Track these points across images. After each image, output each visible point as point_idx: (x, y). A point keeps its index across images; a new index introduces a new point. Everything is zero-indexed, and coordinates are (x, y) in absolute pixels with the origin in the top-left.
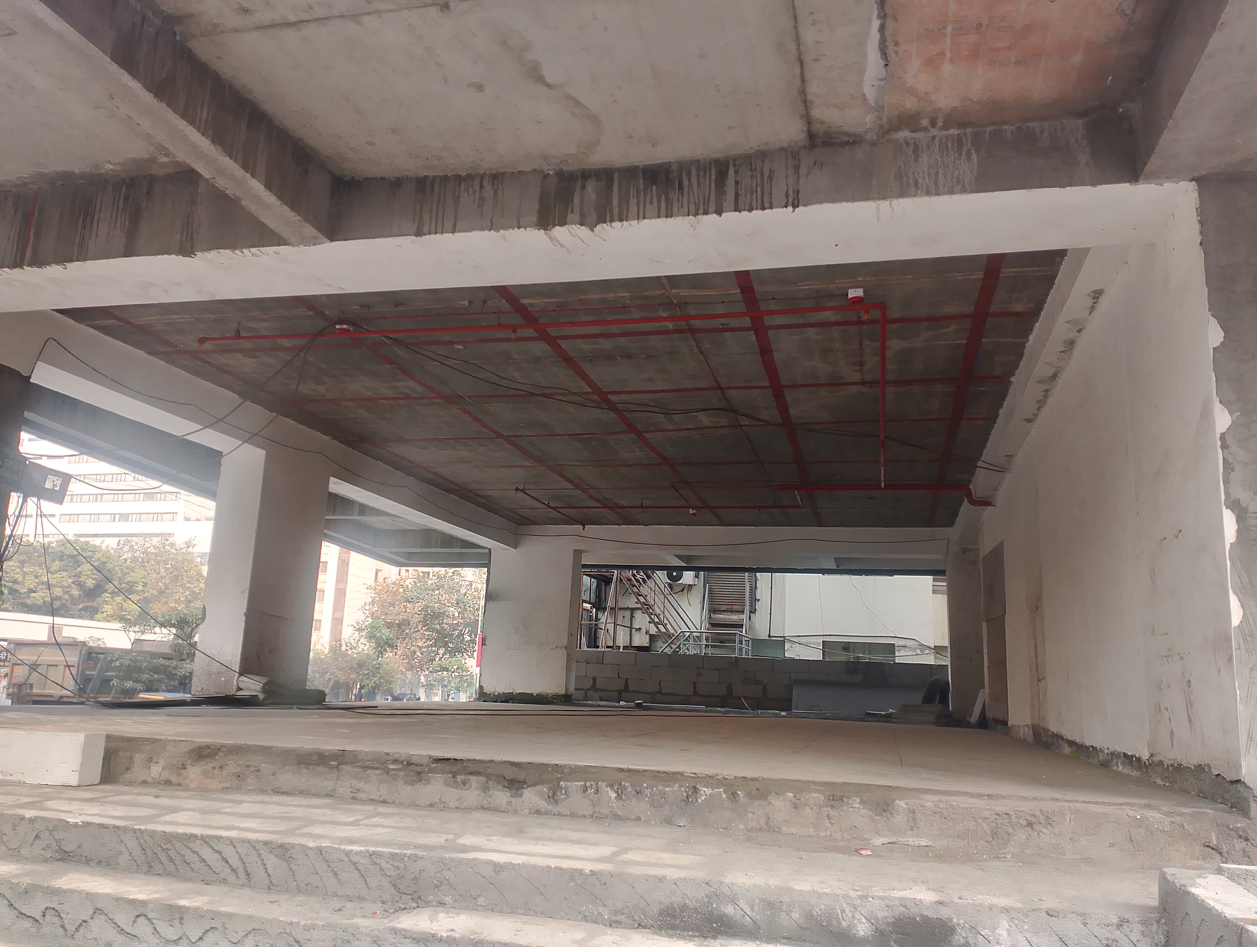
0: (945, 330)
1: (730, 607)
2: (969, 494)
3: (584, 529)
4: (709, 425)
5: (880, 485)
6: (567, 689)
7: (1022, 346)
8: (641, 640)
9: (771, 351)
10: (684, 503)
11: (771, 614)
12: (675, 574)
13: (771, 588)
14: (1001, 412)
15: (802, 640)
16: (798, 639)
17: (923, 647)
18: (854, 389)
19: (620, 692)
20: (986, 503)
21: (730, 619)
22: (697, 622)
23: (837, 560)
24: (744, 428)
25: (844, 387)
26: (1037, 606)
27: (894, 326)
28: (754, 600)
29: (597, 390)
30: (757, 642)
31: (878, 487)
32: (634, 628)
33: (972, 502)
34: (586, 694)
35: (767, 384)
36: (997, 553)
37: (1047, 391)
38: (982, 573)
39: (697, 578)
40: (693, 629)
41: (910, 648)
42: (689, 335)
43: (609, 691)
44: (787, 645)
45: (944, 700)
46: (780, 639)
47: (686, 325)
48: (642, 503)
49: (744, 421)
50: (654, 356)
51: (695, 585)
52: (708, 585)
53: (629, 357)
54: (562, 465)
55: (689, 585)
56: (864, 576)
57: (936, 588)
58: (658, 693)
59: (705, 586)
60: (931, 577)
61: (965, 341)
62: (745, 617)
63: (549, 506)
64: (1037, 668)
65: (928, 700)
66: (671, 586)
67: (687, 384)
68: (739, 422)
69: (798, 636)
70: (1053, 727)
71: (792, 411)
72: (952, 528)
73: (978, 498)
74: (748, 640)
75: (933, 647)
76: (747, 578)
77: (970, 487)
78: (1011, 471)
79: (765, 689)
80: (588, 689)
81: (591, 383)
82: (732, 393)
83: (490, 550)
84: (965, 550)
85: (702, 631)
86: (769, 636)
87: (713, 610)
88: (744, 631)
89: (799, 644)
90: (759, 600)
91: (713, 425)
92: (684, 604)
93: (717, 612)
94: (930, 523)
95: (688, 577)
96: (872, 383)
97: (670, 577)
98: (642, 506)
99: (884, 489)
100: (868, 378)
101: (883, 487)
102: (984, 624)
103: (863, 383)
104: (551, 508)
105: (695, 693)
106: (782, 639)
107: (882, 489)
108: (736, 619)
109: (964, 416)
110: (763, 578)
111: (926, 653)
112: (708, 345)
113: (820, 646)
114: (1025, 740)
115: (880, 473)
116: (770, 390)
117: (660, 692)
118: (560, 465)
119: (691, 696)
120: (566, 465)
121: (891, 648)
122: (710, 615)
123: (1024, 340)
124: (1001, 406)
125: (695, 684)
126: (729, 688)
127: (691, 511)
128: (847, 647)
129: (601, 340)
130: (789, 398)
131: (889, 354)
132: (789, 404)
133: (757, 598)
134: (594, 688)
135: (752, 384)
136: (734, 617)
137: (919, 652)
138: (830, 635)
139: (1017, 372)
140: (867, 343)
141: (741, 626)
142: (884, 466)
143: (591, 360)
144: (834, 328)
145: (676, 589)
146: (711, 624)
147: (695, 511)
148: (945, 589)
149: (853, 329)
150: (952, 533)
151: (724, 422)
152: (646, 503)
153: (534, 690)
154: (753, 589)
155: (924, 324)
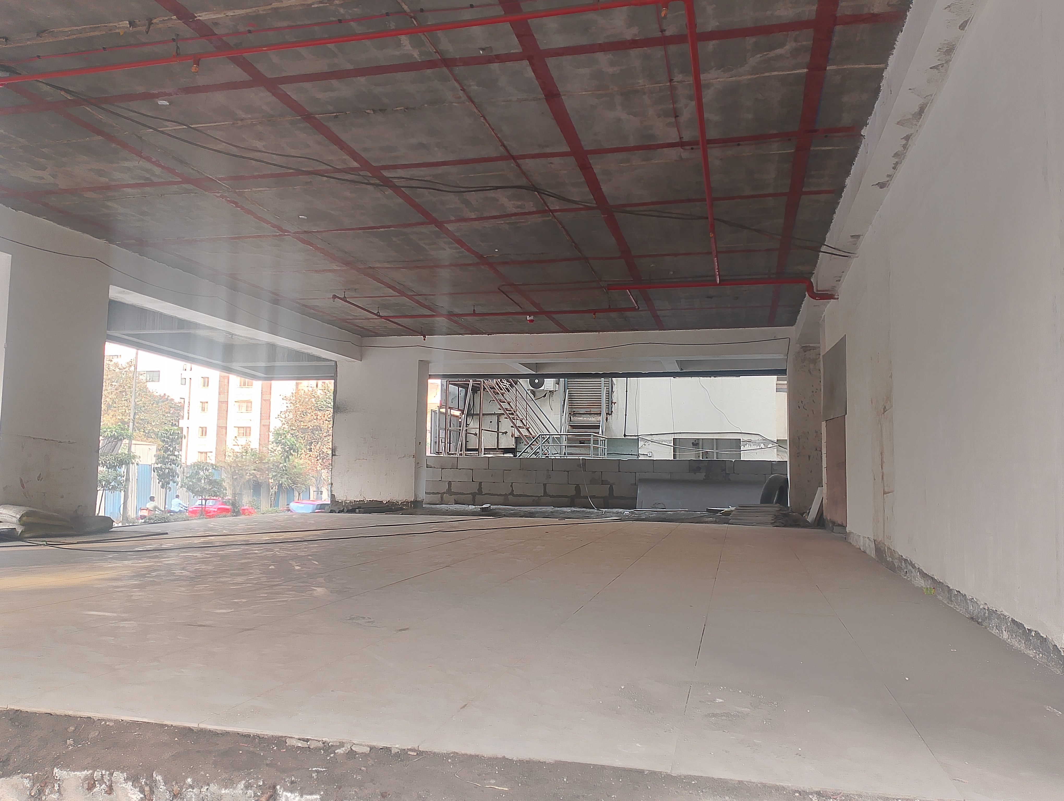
0: (779, 51)
1: (588, 410)
2: (810, 287)
3: (424, 340)
4: (515, 210)
5: (716, 280)
6: (416, 496)
7: (878, 75)
8: (507, 442)
9: (558, 95)
10: (518, 309)
11: (626, 415)
12: (537, 381)
13: (627, 391)
14: (848, 181)
15: (655, 438)
16: (651, 438)
17: (766, 441)
18: (673, 154)
19: (474, 495)
20: (828, 296)
21: (589, 421)
22: (557, 425)
23: (680, 363)
24: (556, 214)
25: (659, 150)
26: (885, 408)
27: (711, 45)
28: (610, 403)
29: (365, 165)
30: (612, 441)
31: (714, 283)
32: (501, 432)
33: (814, 296)
34: (442, 497)
35: (566, 149)
36: (840, 348)
37: (907, 138)
38: (822, 371)
39: (558, 384)
40: (553, 432)
41: (755, 443)
42: (445, 69)
43: (465, 494)
44: (641, 443)
45: (782, 499)
46: (635, 438)
47: (437, 52)
48: (474, 310)
49: (554, 205)
50: (414, 109)
51: (555, 391)
52: (568, 390)
53: (382, 111)
54: (374, 268)
55: (550, 391)
56: (712, 378)
57: (780, 387)
58: (510, 494)
59: (565, 391)
60: (775, 377)
61: (806, 70)
62: (601, 419)
63: (379, 316)
64: (883, 478)
65: (766, 499)
66: (533, 393)
67: (471, 153)
68: (548, 206)
69: (651, 435)
70: (902, 550)
71: (605, 188)
72: (793, 327)
73: (820, 291)
74: (605, 440)
75: (776, 442)
76: (603, 383)
77: (812, 280)
78: (857, 255)
79: (611, 489)
80: (444, 493)
81: (354, 155)
82: (528, 164)
83: (336, 362)
84: (806, 349)
85: (562, 433)
86: (625, 435)
87: (573, 414)
88: (600, 433)
89: (651, 441)
90: (616, 403)
91: (519, 210)
92: (546, 409)
93: (577, 415)
94: (771, 322)
95: (549, 384)
96: (691, 144)
97: (532, 384)
98: (474, 314)
99: (720, 284)
100: (687, 137)
101: (718, 282)
102: (824, 423)
103: (681, 144)
104: (381, 317)
105: (545, 494)
106: (636, 438)
107: (717, 285)
108: (594, 421)
109: (804, 190)
110: (619, 382)
111: (769, 447)
112: (476, 88)
113: (671, 443)
114: (864, 552)
115: (714, 265)
116: (572, 159)
117: (512, 493)
118: (371, 268)
119: (541, 496)
120: (377, 268)
121: (737, 443)
122: (570, 418)
123: (882, 66)
124: (848, 173)
125: (545, 485)
126: (578, 488)
127: (528, 318)
128: (696, 443)
129: (335, 83)
130: (597, 167)
131: (708, 96)
132: (599, 177)
133: (613, 401)
134: (449, 491)
135: (548, 150)
136: (592, 420)
137: (762, 446)
138: (680, 433)
139: (870, 120)
140: (678, 77)
141: (598, 427)
142: (717, 256)
143: (336, 117)
144: (634, 52)
145: (538, 395)
146: (571, 426)
147: (532, 318)
148: (786, 387)
149: (657, 53)
150: (792, 332)
151: (530, 206)
152: (479, 310)
153: (384, 497)
154: (610, 393)
155: (751, 40)
